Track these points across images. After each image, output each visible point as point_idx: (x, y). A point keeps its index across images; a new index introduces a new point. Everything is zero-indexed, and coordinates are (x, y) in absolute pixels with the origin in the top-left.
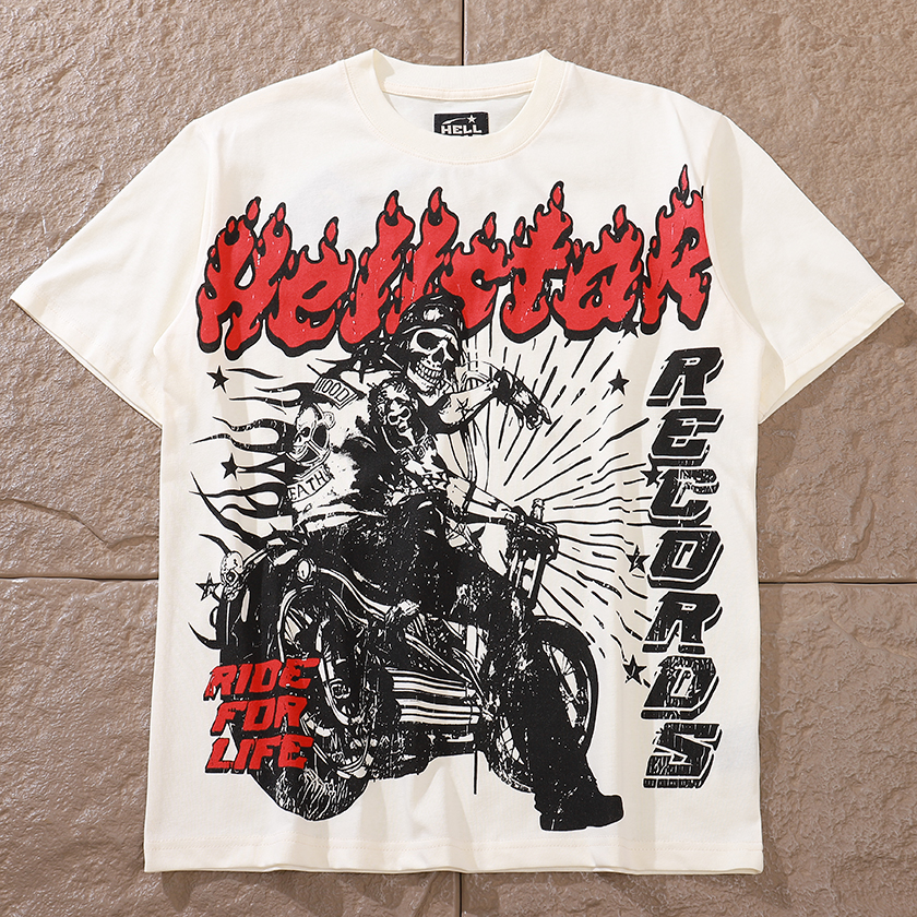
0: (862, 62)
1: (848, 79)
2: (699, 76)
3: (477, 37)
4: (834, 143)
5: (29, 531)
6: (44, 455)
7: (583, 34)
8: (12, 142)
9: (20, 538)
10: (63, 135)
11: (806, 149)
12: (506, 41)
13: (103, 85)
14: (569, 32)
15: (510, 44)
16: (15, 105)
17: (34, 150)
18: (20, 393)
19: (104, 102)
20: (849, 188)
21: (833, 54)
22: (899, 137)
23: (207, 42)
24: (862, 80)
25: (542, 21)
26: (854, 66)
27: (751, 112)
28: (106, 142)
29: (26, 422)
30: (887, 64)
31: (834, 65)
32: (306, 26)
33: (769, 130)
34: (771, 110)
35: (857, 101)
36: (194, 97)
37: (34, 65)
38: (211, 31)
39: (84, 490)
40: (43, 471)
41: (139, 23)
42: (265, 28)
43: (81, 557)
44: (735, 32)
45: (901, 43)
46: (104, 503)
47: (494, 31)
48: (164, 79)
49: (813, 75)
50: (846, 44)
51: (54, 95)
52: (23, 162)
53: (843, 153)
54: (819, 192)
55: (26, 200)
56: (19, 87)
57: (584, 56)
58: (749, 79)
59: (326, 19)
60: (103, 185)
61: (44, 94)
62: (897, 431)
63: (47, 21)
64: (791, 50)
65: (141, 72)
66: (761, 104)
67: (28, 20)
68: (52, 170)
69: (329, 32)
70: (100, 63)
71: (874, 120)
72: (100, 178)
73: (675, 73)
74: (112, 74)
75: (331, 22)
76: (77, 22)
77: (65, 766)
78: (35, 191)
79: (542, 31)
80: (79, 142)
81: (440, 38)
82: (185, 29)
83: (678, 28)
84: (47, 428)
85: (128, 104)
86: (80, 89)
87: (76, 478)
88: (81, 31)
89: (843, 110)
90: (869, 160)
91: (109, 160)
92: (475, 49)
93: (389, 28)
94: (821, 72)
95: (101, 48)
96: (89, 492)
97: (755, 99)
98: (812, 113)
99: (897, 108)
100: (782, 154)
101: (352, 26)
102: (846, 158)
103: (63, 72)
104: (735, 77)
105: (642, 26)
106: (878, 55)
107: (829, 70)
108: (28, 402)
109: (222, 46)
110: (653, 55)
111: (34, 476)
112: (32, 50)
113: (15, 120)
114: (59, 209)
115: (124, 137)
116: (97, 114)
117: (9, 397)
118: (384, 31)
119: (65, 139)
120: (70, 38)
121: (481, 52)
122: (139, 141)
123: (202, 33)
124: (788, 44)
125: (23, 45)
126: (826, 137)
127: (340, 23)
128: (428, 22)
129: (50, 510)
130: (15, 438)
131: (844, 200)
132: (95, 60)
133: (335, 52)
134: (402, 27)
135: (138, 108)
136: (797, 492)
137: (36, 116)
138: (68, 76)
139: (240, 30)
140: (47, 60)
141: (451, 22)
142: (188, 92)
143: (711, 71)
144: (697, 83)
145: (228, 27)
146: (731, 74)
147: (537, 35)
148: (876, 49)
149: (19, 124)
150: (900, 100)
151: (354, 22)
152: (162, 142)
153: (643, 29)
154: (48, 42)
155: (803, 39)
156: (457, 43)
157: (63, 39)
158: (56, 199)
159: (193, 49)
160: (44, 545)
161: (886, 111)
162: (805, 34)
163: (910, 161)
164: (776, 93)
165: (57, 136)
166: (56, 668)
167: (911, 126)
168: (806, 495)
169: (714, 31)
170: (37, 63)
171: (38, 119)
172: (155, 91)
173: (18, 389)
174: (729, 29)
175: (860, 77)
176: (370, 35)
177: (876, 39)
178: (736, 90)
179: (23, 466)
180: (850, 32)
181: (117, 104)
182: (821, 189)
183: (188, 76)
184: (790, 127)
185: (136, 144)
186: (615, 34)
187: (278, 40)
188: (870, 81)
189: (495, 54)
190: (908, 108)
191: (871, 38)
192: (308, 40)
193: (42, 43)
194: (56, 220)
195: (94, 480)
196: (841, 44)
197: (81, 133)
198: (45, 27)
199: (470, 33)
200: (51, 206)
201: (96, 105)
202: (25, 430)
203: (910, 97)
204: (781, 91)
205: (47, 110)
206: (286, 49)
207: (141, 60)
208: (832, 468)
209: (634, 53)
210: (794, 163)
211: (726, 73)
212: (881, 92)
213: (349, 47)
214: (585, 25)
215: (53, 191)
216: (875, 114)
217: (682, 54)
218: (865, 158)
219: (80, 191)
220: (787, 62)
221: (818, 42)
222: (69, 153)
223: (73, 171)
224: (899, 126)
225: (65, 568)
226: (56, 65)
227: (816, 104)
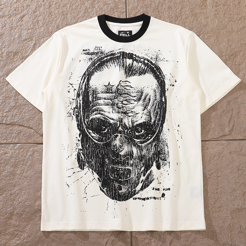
0: (228, 10)
1: (225, 14)
2: (187, 14)
3: (130, 6)
4: (222, 30)
5: (21, 132)
6: (23, 113)
7: (157, 4)
8: (11, 34)
9: (18, 134)
10: (24, 32)
11: (215, 31)
12: (137, 6)
13: (34, 19)
14: (153, 4)
15: (138, 7)
16: (11, 25)
17: (17, 36)
18: (15, 98)
19: (34, 23)
20: (226, 40)
21: (220, 8)
22: (238, 27)
23: (61, 8)
24: (228, 14)
25: (146, 1)
26: (226, 11)
27: (200, 23)
28: (35, 33)
29: (18, 104)
30: (234, 10)
31: (221, 11)
32: (86, 4)
33: (205, 27)
34: (205, 22)
35: (227, 19)
36: (58, 22)
37: (16, 15)
38: (62, 5)
39: (34, 121)
40: (23, 117)
41: (43, 3)
42: (75, 4)
43: (34, 138)
44: (196, 3)
45: (238, 5)
46: (39, 125)
47: (134, 4)
48: (50, 17)
49: (216, 13)
50: (224, 6)
51: (21, 22)
52: (14, 39)
53: (224, 32)
54: (218, 41)
55: (15, 48)
56: (12, 20)
57: (157, 10)
58: (200, 15)
59: (91, 2)
60: (35, 44)
61: (19, 22)
62: (239, 100)
63: (19, 3)
64: (210, 7)
65: (44, 16)
66: (203, 21)
67: (14, 3)
68: (21, 41)
69: (92, 5)
70: (33, 14)
71: (232, 24)
72: (34, 42)
73: (181, 14)
74: (36, 16)
75: (92, 3)
76: (27, 4)
77: (31, 191)
78: (17, 46)
79: (146, 4)
80: (28, 33)
81: (120, 6)
82: (55, 5)
83: (181, 2)
84: (23, 106)
85: (41, 24)
86: (28, 20)
87: (31, 118)
88: (28, 6)
89: (224, 22)
90: (231, 33)
91: (36, 38)
92: (129, 8)
93: (107, 3)
94: (218, 13)
95: (33, 10)
96: (35, 122)
97: (201, 20)
98: (216, 23)
99: (237, 21)
100: (209, 33)
101: (98, 3)
102: (225, 33)
103: (24, 16)
104: (196, 14)
105: (172, 2)
106: (232, 8)
107: (220, 12)
108: (18, 99)
109: (64, 9)
110: (175, 9)
111: (21, 118)
112: (16, 11)
113: (12, 28)
114: (24, 51)
115: (40, 32)
116: (33, 26)
117: (13, 98)
118: (106, 4)
119: (24, 33)
120: (25, 7)
121: (131, 9)
122: (44, 33)
123: (59, 6)
124: (209, 6)
125: (13, 9)
126: (220, 28)
127: (95, 3)
128: (117, 2)
129: (25, 127)
130: (15, 109)
131: (224, 42)
132: (32, 13)
133: (94, 10)
134: (111, 3)
135: (43, 25)
136: (215, 118)
137: (17, 28)
138: (25, 17)
139: (69, 5)
140: (19, 13)
141: (123, 2)
142: (56, 21)
143: (190, 13)
144: (186, 16)
145: (66, 4)
146: (195, 14)
147: (145, 5)
148: (232, 6)
149: (13, 29)
150: (238, 19)
151: (98, 2)
152: (50, 33)
153: (172, 3)
154: (20, 9)
155: (213, 5)
156: (125, 7)
157: (23, 8)
158: (22, 48)
159: (57, 10)
160: (24, 136)
161: (234, 22)
162: (213, 3)
163: (241, 33)
164: (206, 18)
165: (22, 32)
166: (28, 166)
167: (241, 25)
168: (217, 118)
169: (190, 3)
170: (17, 14)
171: (18, 28)
172: (47, 20)
173: (15, 96)
174: (194, 2)
175: (228, 13)
176: (103, 5)
177: (231, 4)
178: (196, 17)
179: (18, 116)
180: (225, 3)
181: (38, 24)
182: (219, 40)
183: (56, 17)
184: (210, 27)
185: (43, 34)
186: (165, 4)
187: (79, 7)
188: (230, 14)
189: (134, 10)
190: (240, 21)
191: (230, 4)
192: (87, 7)
193: (18, 9)
194: (23, 53)
195: (36, 119)
196: (222, 6)
197: (29, 31)
198: (19, 5)
199: (128, 5)
200: (21, 50)
201: (32, 24)
202: (18, 106)
203: (240, 18)
204: (208, 17)
205: (20, 26)
206: (81, 9)
207: (44, 13)
208: (224, 111)
209: (170, 9)
210: (212, 35)
211: (194, 13)
212: (233, 17)
213: (97, 8)
214: (157, 2)
215: (22, 46)
216: (232, 23)
217: (182, 9)
218: (229, 33)
219: (29, 46)
220: (209, 10)
221: (217, 5)
222: (26, 36)
223: (27, 41)
224: (238, 25)
225: (30, 141)
226: (22, 14)
227: (217, 21)
